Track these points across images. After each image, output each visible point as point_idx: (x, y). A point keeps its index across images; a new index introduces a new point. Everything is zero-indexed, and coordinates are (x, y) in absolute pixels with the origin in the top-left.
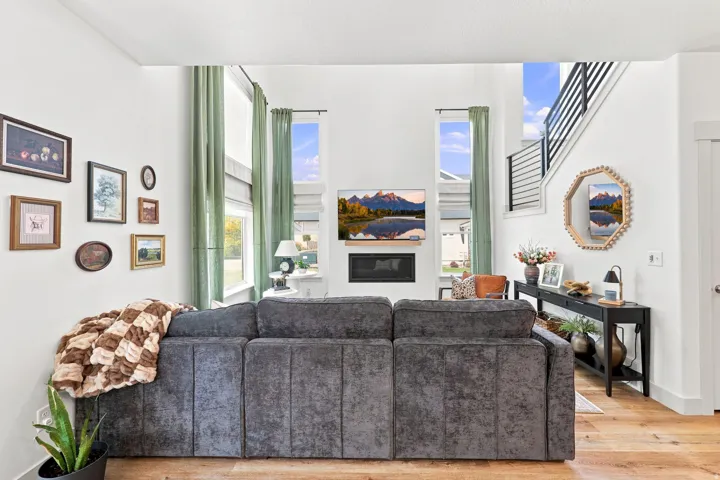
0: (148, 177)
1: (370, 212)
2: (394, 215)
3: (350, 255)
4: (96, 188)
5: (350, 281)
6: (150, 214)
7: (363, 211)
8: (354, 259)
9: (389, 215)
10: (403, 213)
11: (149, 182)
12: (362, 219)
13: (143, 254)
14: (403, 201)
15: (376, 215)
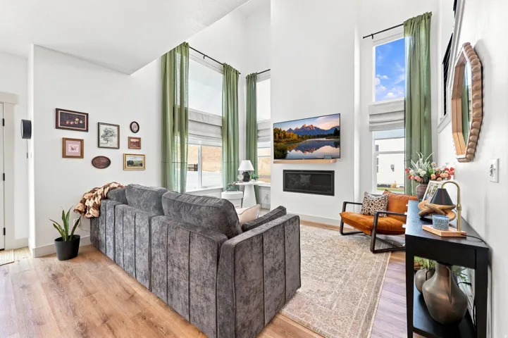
0: (135, 127)
1: (299, 137)
2: (312, 138)
3: (284, 171)
4: (102, 133)
5: (284, 190)
6: (136, 144)
7: (295, 137)
8: (287, 174)
9: (310, 138)
10: (319, 136)
11: (135, 129)
12: (294, 141)
13: (130, 163)
14: (318, 129)
15: (303, 139)
